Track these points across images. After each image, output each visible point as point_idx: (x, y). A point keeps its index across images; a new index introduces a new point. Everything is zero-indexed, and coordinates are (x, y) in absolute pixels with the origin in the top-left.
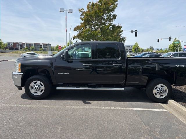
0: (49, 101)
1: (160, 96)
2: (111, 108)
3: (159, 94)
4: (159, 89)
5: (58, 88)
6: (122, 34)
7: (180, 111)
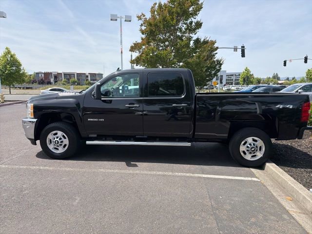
0: (75, 162)
1: (252, 156)
2: (166, 173)
3: (250, 153)
4: (250, 144)
5: (88, 142)
6: (216, 53)
7: (280, 180)
